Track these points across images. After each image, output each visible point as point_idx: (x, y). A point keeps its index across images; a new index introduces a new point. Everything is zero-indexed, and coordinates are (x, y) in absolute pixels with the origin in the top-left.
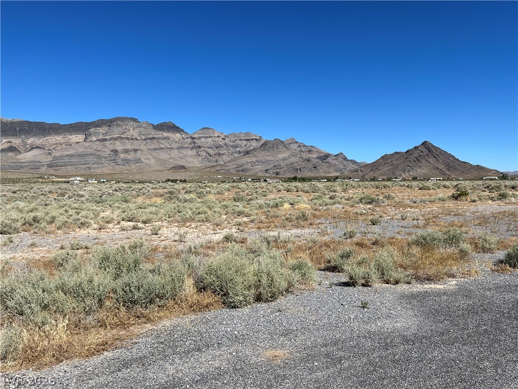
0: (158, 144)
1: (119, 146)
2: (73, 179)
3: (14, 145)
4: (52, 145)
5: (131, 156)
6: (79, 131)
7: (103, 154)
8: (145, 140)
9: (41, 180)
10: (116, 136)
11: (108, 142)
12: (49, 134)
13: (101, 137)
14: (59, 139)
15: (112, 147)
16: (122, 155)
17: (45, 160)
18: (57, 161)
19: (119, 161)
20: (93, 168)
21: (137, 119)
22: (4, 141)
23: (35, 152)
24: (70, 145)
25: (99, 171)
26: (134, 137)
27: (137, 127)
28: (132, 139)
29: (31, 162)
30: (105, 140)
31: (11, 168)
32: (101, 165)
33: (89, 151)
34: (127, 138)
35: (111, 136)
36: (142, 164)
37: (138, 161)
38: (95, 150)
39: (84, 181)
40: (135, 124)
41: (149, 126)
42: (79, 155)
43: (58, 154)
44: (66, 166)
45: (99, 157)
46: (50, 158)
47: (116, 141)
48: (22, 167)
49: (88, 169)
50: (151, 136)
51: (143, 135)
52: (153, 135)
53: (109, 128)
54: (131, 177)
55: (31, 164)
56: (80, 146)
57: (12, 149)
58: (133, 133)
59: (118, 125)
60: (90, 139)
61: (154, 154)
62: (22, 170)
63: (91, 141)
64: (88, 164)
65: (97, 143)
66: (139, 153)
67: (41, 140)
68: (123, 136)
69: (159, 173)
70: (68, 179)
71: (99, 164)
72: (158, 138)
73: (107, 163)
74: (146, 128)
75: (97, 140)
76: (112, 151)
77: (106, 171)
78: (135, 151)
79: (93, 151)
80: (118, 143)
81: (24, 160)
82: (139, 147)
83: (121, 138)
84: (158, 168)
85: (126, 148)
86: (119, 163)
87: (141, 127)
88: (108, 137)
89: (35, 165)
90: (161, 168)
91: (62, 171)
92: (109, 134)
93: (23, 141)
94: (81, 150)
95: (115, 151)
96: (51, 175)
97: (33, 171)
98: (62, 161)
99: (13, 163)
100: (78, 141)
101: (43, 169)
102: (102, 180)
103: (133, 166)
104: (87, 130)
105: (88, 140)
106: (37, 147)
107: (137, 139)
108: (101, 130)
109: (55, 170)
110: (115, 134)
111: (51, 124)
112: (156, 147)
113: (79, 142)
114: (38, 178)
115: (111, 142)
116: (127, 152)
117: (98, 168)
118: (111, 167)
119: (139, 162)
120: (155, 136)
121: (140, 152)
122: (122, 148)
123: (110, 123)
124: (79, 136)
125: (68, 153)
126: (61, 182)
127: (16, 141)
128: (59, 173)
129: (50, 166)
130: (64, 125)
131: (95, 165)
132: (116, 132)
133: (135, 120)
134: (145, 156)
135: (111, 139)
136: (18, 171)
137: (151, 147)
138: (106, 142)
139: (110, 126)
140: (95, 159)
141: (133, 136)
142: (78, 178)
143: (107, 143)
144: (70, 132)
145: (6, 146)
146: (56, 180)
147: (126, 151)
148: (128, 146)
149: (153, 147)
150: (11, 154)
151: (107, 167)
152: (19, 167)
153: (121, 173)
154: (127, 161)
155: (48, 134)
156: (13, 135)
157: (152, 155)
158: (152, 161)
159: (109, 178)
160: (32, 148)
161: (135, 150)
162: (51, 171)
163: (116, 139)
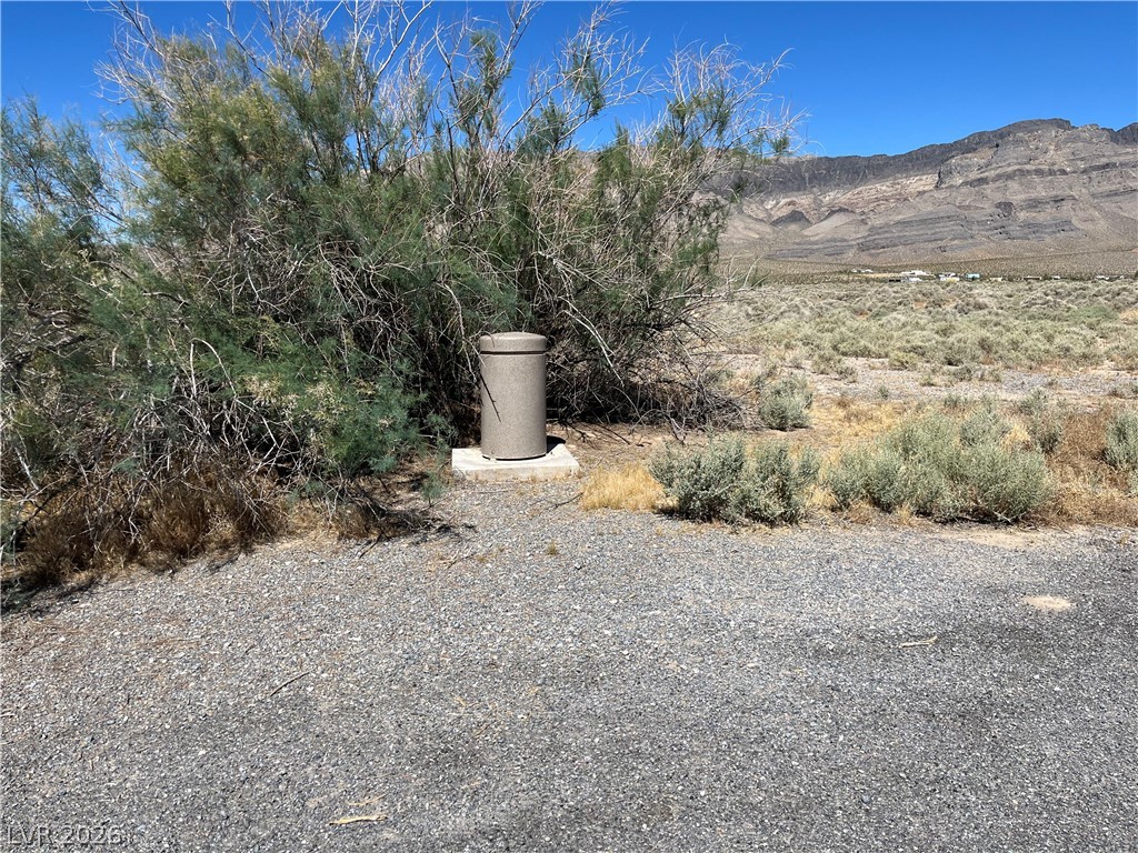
0: (1119, 179)
1: (1016, 193)
2: (908, 273)
3: (800, 209)
4: (869, 202)
5: (1045, 216)
6: (925, 165)
7: (976, 215)
8: (1084, 171)
9: (845, 277)
10: (1010, 169)
11: (991, 185)
12: (864, 180)
13: (974, 175)
14: (884, 188)
15: (999, 197)
16: (1022, 215)
17: (854, 236)
18: (877, 237)
19: (1014, 229)
20: (952, 249)
21: (1068, 122)
22: (783, 201)
23: (837, 220)
24: (906, 199)
25: (963, 255)
26: (1056, 168)
27: (1066, 142)
28: (1051, 172)
29: (828, 241)
30: (982, 181)
31: (794, 254)
32: (970, 241)
33: (944, 210)
34: (1039, 172)
35: (998, 171)
36: (1073, 234)
37: (1063, 225)
38: (959, 207)
39: (930, 278)
40: (1063, 135)
41: (1101, 136)
42: (924, 221)
43: (877, 221)
44: (895, 245)
45: (968, 222)
46: (863, 231)
47: (1010, 183)
48: (812, 252)
49: (938, 251)
50: (1104, 161)
51: (1082, 159)
52: (1110, 156)
53: (995, 153)
54: (1041, 267)
55: (828, 245)
56: (925, 201)
57: (796, 217)
58: (1056, 156)
59: (1019, 142)
60: (948, 182)
61: (1108, 205)
62: (812, 258)
63: (952, 186)
64: (942, 240)
65: (965, 190)
66: (1066, 206)
67: (848, 195)
68: (1028, 167)
69: (1119, 255)
70: (897, 275)
71: (966, 239)
72: (1121, 164)
73: (984, 236)
74: (1090, 142)
75: (965, 183)
76: (999, 205)
77: (980, 255)
78: (1056, 201)
79: (954, 209)
80: (1014, 185)
81: (816, 238)
82: (1068, 192)
83: (1022, 173)
84: (1114, 243)
85: (1034, 195)
86: (1013, 234)
87: (1075, 139)
88: (991, 174)
89: (835, 247)
90: (1123, 242)
91: (886, 257)
92: (994, 165)
93: (815, 199)
94: (927, 208)
95: (1007, 207)
96: (865, 267)
97: (830, 259)
98: (887, 235)
99: (797, 244)
100: (921, 189)
101: (850, 255)
102: (971, 276)
103: (1048, 240)
104: (943, 162)
105: (943, 186)
106: (841, 210)
107: (1064, 172)
108: (974, 159)
109: (871, 255)
110: (1009, 165)
111: (869, 159)
112: (1113, 188)
113: (924, 192)
114: (841, 272)
115: (998, 184)
116: (1036, 207)
117: (961, 248)
118: (992, 245)
119: (1066, 228)
120: (1114, 160)
121: (1071, 202)
122: (1023, 197)
123: (996, 139)
124: (924, 177)
125: (900, 217)
126: (883, 281)
127: (804, 201)
128: (881, 261)
129: (863, 248)
130: (894, 157)
131: (956, 242)
132: (1011, 157)
133: (1062, 124)
134: (1081, 214)
135: (999, 177)
136: (805, 259)
137: (1100, 190)
138: (985, 186)
139: (997, 146)
140: (955, 228)
141: (1053, 164)
142: (918, 272)
143: (988, 189)
144: (907, 170)
145: (786, 211)
146: (873, 276)
147: (1034, 204)
148: (1041, 191)
149: (1106, 187)
150: (793, 227)
151: (983, 244)
152: (805, 251)
153: (1018, 258)
154: (1033, 228)
155: (861, 180)
156: (799, 190)
157: (1101, 210)
158: (1102, 225)
159: (986, 269)
160: (832, 213)
161: (1058, 200)
162: (865, 258)
163: (1010, 177)
